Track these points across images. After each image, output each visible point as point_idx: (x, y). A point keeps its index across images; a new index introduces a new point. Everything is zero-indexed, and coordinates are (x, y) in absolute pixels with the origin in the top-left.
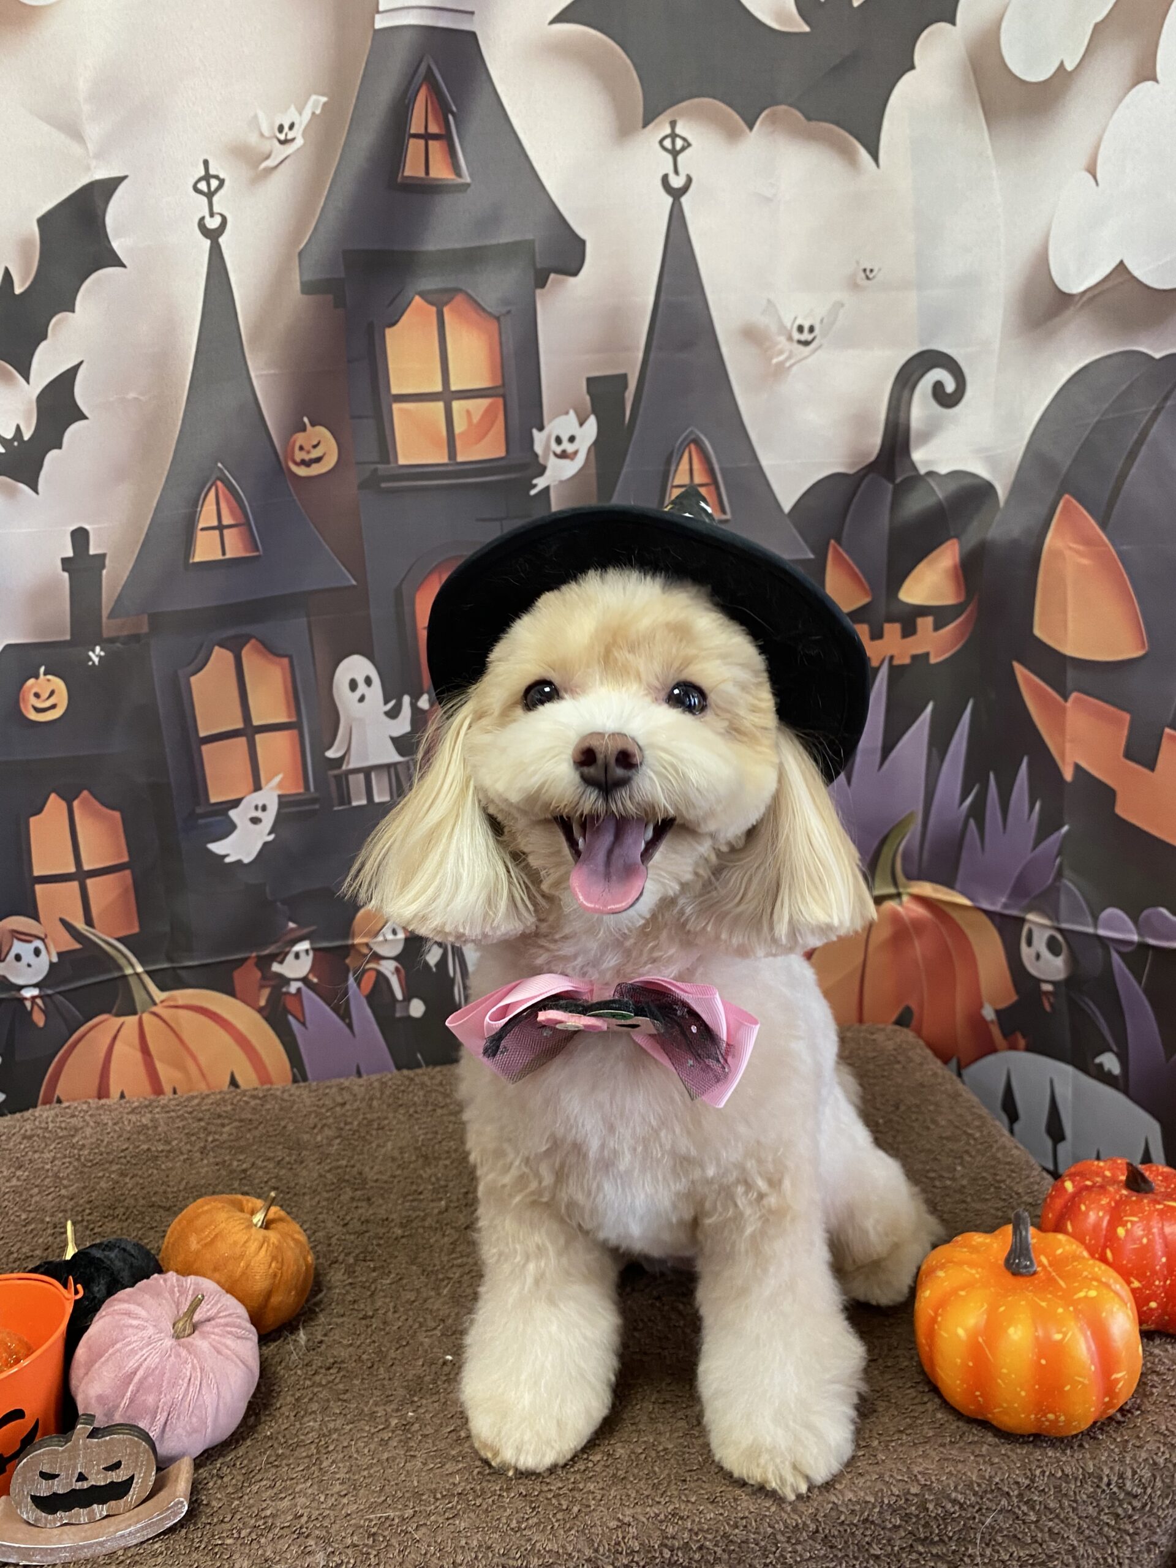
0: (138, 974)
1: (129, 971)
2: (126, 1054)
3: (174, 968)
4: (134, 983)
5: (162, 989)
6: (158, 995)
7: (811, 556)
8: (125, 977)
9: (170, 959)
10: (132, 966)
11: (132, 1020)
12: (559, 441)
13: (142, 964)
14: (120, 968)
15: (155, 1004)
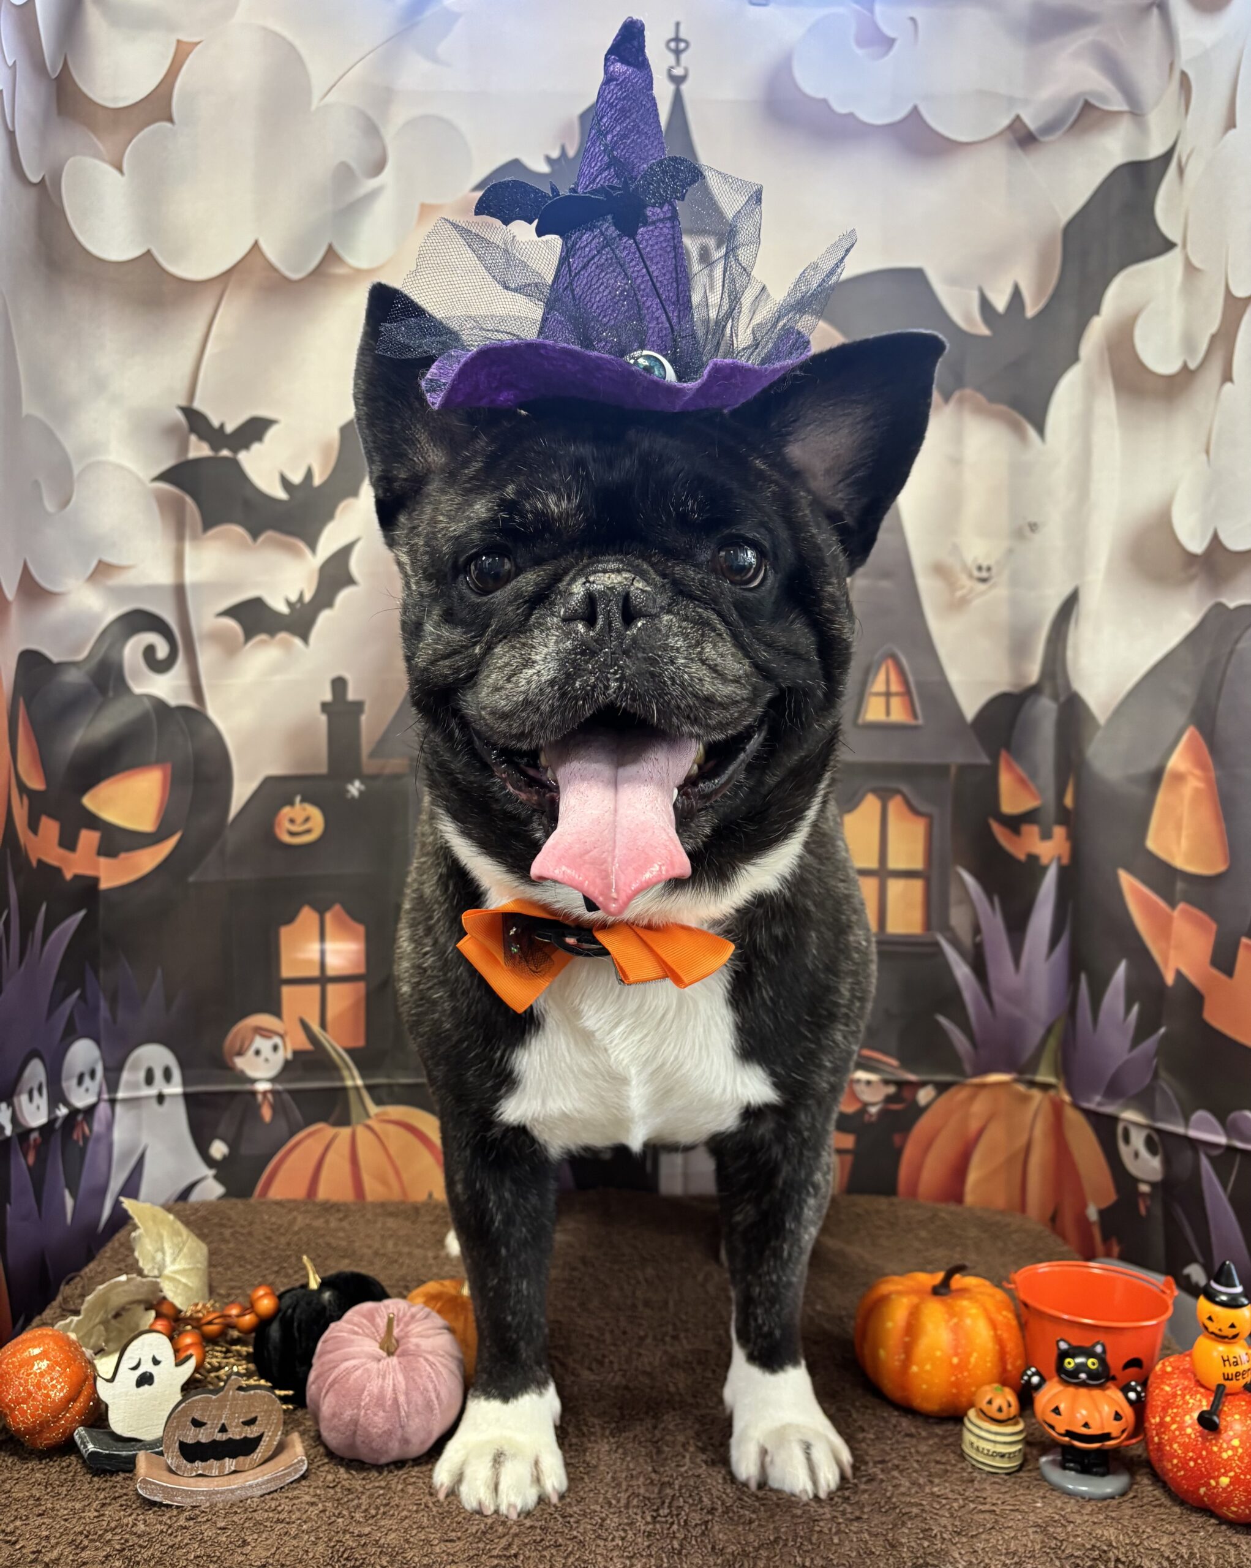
0: (357, 1088)
1: (349, 1083)
2: (337, 1161)
3: (390, 1086)
4: (352, 1096)
5: (379, 1102)
6: (373, 1109)
7: (985, 760)
8: (344, 1089)
9: (388, 1077)
10: (353, 1078)
11: (345, 1132)
13: (363, 1076)
14: (342, 1079)
15: (368, 1116)
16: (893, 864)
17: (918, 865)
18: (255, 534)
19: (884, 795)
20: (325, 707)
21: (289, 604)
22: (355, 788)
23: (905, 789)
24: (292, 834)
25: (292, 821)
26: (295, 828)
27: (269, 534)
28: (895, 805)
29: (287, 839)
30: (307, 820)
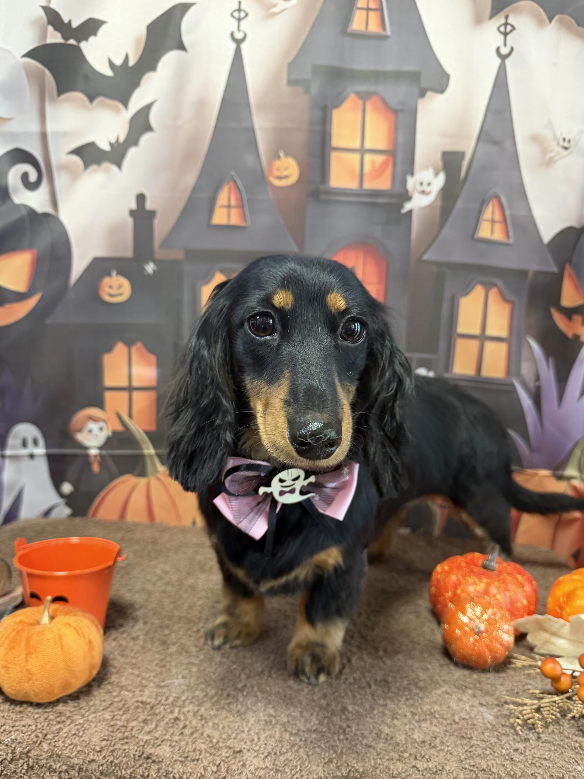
0: (151, 455)
1: (147, 452)
2: (138, 498)
4: (148, 459)
5: (162, 463)
6: (160, 467)
7: (556, 270)
8: (143, 455)
10: (149, 449)
11: (143, 481)
12: (421, 184)
13: (154, 448)
14: (141, 449)
15: (156, 470)
16: (490, 332)
17: (504, 334)
18: (91, 99)
19: (488, 286)
20: (132, 213)
21: (111, 144)
22: (150, 268)
23: (500, 283)
24: (111, 295)
25: (111, 287)
26: (113, 292)
27: (100, 99)
28: (493, 293)
29: (107, 299)
30: (120, 287)
